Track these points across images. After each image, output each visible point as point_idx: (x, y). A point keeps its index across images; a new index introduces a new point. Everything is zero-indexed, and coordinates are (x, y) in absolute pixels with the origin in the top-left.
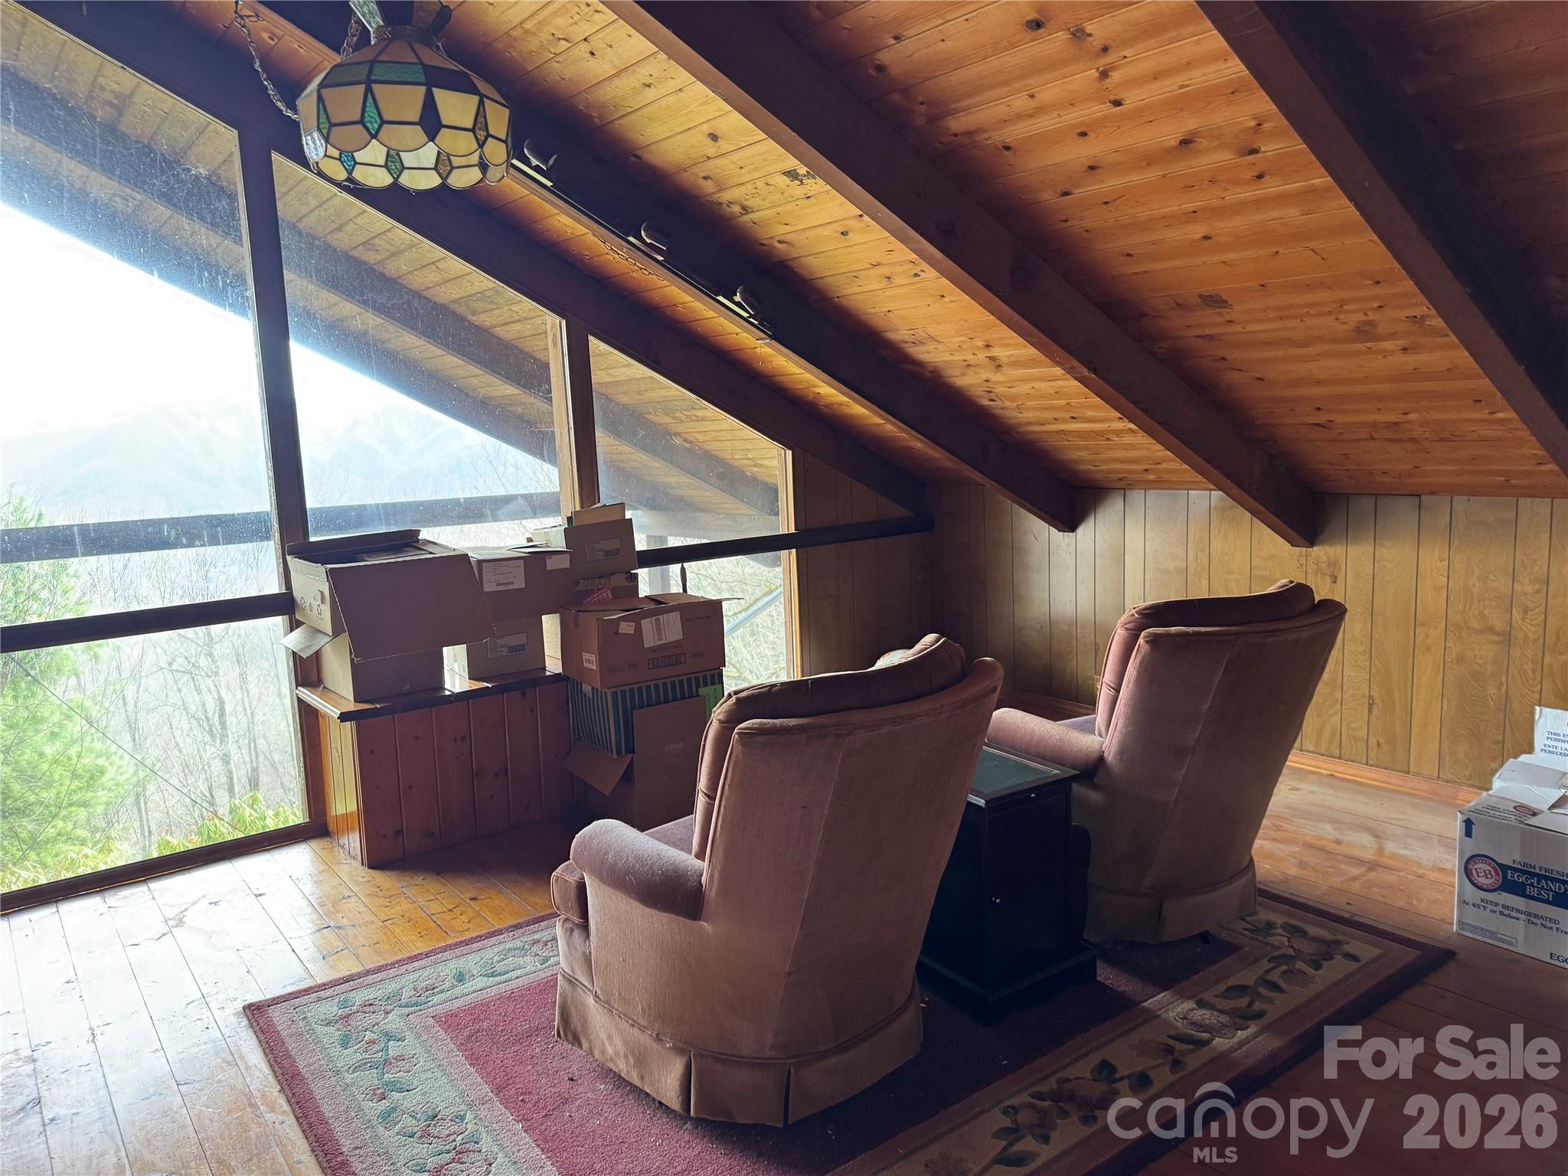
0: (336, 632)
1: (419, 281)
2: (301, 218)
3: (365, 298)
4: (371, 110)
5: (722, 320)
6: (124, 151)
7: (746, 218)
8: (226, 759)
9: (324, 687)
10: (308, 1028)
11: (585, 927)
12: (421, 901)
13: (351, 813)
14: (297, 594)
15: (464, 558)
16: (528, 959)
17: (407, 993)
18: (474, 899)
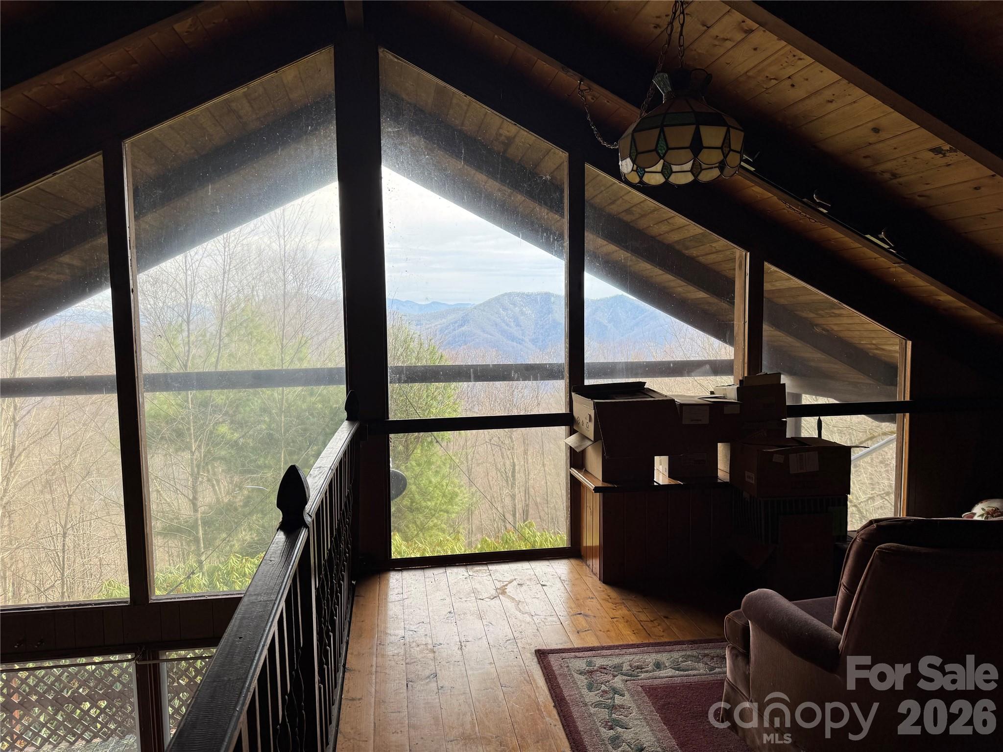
0: (596, 439)
1: (657, 230)
2: (594, 197)
3: (628, 244)
4: (662, 143)
5: (865, 249)
6: (512, 170)
7: (895, 181)
8: (513, 497)
9: (586, 470)
10: (569, 673)
11: (746, 656)
12: (635, 610)
13: (596, 546)
14: (575, 414)
15: (672, 402)
16: (701, 665)
17: (626, 667)
18: (666, 617)
